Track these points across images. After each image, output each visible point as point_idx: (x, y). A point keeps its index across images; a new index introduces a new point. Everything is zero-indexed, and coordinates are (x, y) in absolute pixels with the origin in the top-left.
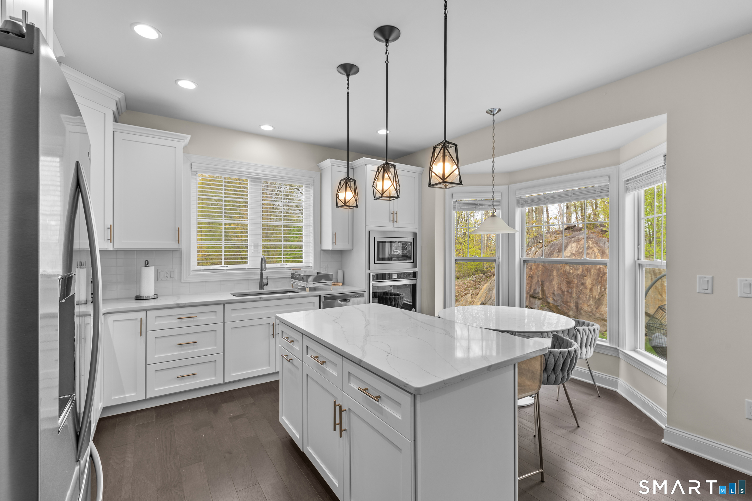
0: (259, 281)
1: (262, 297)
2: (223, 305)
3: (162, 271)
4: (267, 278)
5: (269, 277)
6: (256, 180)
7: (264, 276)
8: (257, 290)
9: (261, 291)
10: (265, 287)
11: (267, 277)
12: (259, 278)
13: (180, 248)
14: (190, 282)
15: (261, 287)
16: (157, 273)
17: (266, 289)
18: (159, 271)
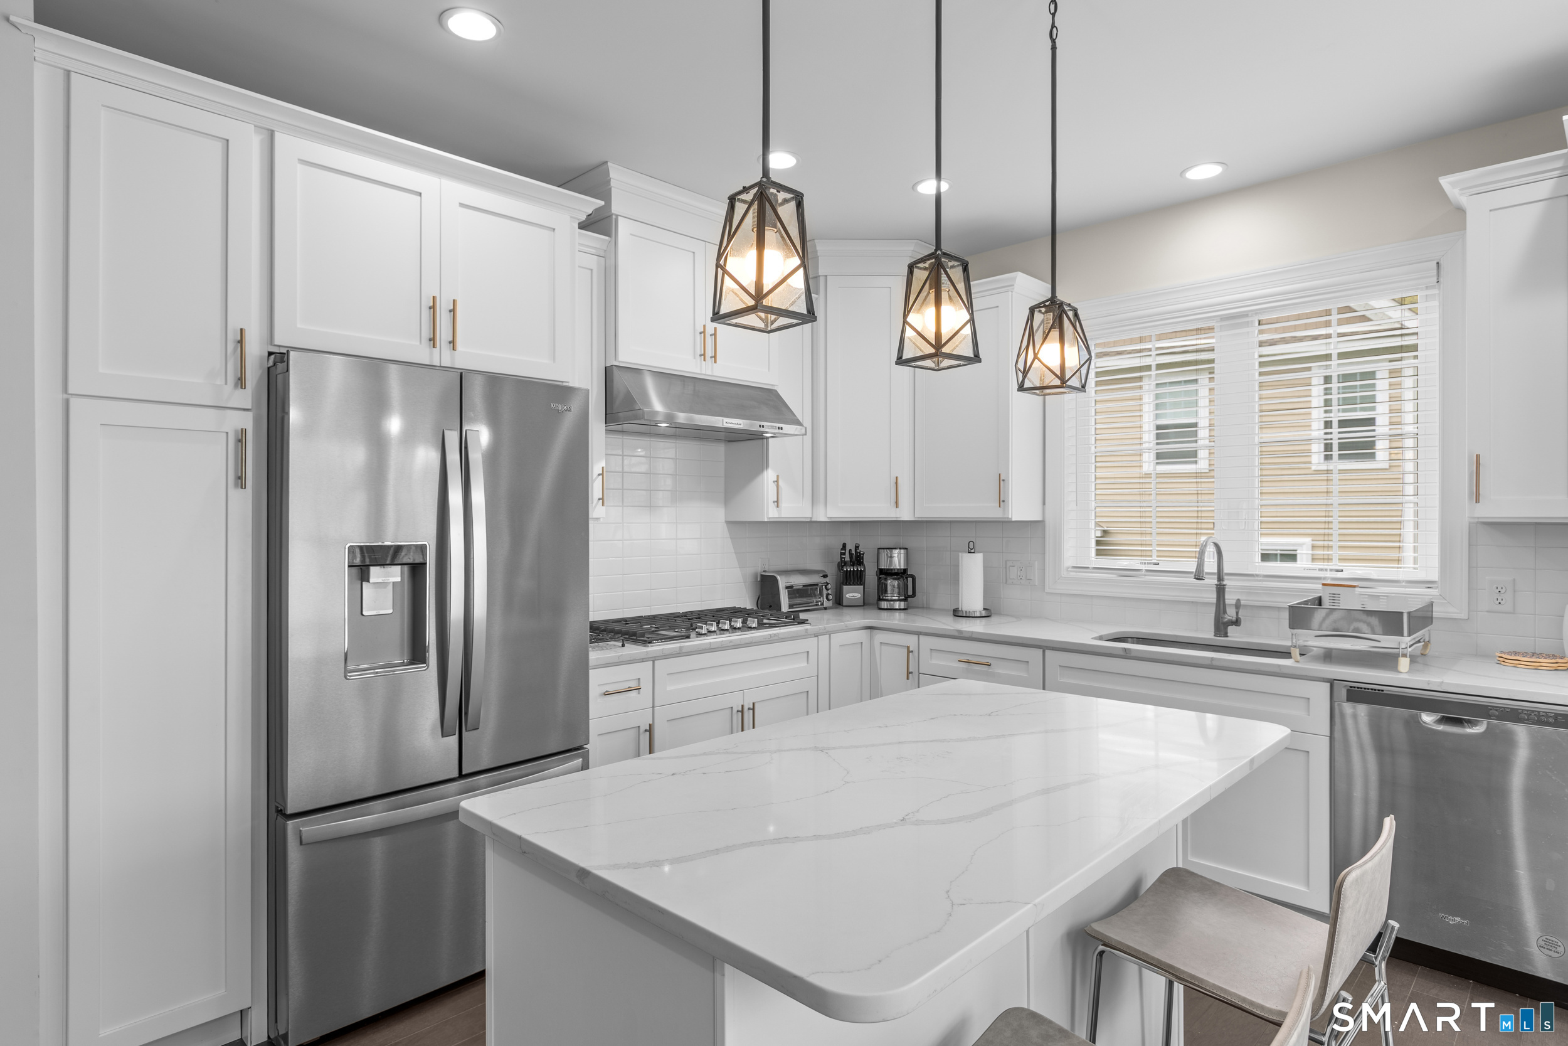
0: (1213, 609)
1: (1129, 650)
2: (1041, 650)
3: (1012, 565)
4: (1238, 605)
5: (1242, 603)
6: (1234, 319)
7: (1230, 598)
8: (1207, 633)
9: (1221, 640)
10: (1231, 629)
11: (1238, 600)
12: (1215, 601)
13: (1005, 516)
14: (1061, 594)
15: (1221, 626)
16: (1006, 568)
17: (1235, 635)
18: (1009, 564)
